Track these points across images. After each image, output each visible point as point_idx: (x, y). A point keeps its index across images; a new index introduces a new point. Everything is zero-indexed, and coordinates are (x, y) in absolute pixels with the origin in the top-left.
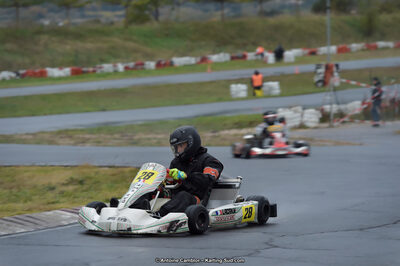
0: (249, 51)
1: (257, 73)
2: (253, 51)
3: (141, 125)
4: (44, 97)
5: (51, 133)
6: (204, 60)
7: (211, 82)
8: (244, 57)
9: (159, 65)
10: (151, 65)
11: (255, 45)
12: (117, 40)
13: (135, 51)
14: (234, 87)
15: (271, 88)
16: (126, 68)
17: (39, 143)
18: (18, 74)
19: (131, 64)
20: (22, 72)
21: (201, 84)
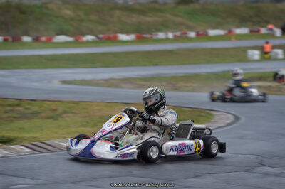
0: (263, 27)
1: (267, 43)
2: (265, 27)
3: (182, 77)
4: (115, 54)
5: (119, 79)
6: (230, 32)
7: (234, 48)
8: (258, 31)
9: (198, 35)
10: (192, 34)
11: (267, 22)
12: (169, 16)
13: (182, 24)
14: (250, 52)
15: (277, 54)
16: (175, 36)
17: (109, 86)
18: (98, 38)
19: (178, 33)
20: (101, 36)
21: (227, 49)
